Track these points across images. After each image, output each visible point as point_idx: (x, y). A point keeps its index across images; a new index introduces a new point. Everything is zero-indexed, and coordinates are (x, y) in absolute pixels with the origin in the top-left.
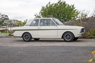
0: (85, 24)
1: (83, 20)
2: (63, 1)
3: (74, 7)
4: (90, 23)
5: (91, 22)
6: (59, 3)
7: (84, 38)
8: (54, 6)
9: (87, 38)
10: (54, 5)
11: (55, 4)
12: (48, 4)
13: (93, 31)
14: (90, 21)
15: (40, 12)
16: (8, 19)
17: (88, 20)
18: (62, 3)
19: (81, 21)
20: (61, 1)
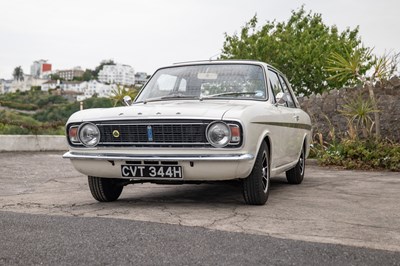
0: (390, 108)
1: (383, 89)
2: (312, 15)
3: (357, 40)
6: (293, 20)
7: (384, 166)
8: (275, 34)
9: (393, 170)
10: (275, 29)
11: (279, 26)
12: (250, 26)
18: (306, 20)
19: (371, 92)
20: (305, 15)
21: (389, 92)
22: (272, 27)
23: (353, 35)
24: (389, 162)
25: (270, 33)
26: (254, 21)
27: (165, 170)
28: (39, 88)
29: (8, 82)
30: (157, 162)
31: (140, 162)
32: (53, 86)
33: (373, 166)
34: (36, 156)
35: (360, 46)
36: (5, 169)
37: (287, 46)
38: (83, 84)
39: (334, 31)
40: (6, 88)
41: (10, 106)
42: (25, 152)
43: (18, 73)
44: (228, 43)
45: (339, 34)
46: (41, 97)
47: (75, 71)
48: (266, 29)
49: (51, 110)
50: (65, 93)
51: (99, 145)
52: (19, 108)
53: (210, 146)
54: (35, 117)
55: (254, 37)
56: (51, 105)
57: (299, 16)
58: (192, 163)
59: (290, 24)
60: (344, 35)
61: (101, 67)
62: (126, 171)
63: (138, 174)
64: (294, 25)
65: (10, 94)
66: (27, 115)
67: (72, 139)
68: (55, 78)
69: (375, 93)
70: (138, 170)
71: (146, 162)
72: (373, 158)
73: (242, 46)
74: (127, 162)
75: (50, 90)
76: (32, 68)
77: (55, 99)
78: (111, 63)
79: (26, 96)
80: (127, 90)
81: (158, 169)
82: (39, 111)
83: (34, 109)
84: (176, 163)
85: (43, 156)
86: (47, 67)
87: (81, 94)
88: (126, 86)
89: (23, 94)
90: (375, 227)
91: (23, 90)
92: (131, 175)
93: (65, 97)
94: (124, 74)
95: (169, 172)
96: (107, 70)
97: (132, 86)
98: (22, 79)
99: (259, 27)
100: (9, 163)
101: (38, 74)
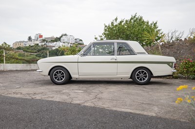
1: (165, 46)
4: (176, 51)
5: (178, 50)
6: (132, 19)
8: (124, 24)
10: (125, 22)
11: (126, 21)
12: (114, 21)
13: (180, 66)
14: (176, 49)
15: (104, 33)
16: (83, 44)
17: (172, 45)
18: (137, 19)
19: (160, 47)
20: (137, 17)
21: (167, 47)
22: (123, 22)
23: (155, 24)
25: (123, 24)
26: (116, 19)
28: (38, 44)
29: (26, 42)
32: (43, 44)
34: (29, 72)
35: (158, 29)
36: (15, 78)
37: (129, 29)
38: (55, 43)
39: (148, 23)
40: (25, 44)
41: (27, 52)
42: (25, 71)
43: (30, 38)
44: (106, 28)
45: (149, 24)
46: (39, 48)
47: (52, 38)
48: (121, 22)
49: (42, 53)
50: (48, 46)
52: (30, 52)
54: (36, 55)
55: (116, 26)
56: (42, 51)
57: (135, 17)
59: (130, 20)
60: (151, 24)
61: (62, 36)
64: (132, 21)
65: (27, 47)
66: (33, 55)
68: (44, 41)
69: (161, 48)
73: (111, 29)
75: (42, 45)
76: (35, 37)
77: (44, 49)
78: (66, 35)
79: (33, 48)
80: (72, 45)
82: (38, 53)
83: (36, 52)
85: (32, 72)
86: (41, 36)
87: (54, 47)
88: (71, 44)
89: (32, 47)
90: (149, 104)
91: (32, 45)
93: (48, 48)
94: (70, 39)
96: (64, 37)
97: (74, 44)
98: (31, 41)
99: (118, 21)
100: (17, 75)
101: (38, 39)
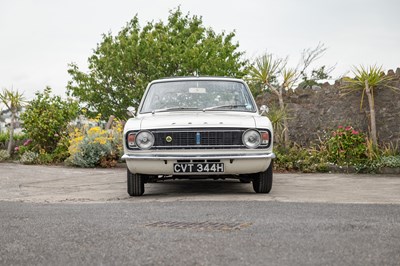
0: (296, 115)
1: (289, 98)
4: (316, 109)
6: (173, 21)
7: (297, 169)
9: (305, 172)
10: (154, 30)
11: (157, 27)
13: (330, 145)
14: (316, 104)
15: (94, 57)
17: (307, 96)
20: (182, 16)
21: (294, 101)
24: (301, 165)
27: (210, 166)
30: (203, 161)
31: (189, 161)
33: (287, 169)
51: (152, 148)
53: (245, 147)
57: (176, 16)
58: (231, 161)
62: (178, 168)
63: (188, 170)
67: (130, 144)
70: (188, 167)
71: (194, 161)
72: (287, 161)
74: (178, 161)
81: (204, 166)
84: (218, 160)
92: (181, 171)
95: (213, 168)
